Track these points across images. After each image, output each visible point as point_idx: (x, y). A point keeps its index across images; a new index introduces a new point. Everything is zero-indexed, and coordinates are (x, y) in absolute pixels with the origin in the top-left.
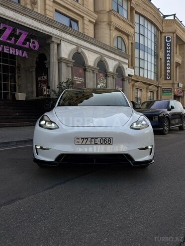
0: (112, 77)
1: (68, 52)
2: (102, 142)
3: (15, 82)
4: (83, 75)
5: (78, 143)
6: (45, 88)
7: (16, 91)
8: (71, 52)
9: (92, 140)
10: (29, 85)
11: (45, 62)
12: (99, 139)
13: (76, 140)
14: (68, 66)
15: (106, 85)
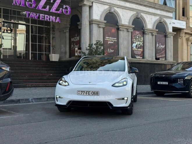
0: (150, 34)
1: (100, 13)
2: (93, 94)
3: (49, 43)
4: (116, 35)
5: (79, 94)
6: (76, 49)
7: (50, 52)
8: (103, 12)
9: (87, 92)
10: (62, 46)
11: (78, 23)
12: (91, 92)
13: (78, 92)
14: (99, 27)
15: (143, 44)
